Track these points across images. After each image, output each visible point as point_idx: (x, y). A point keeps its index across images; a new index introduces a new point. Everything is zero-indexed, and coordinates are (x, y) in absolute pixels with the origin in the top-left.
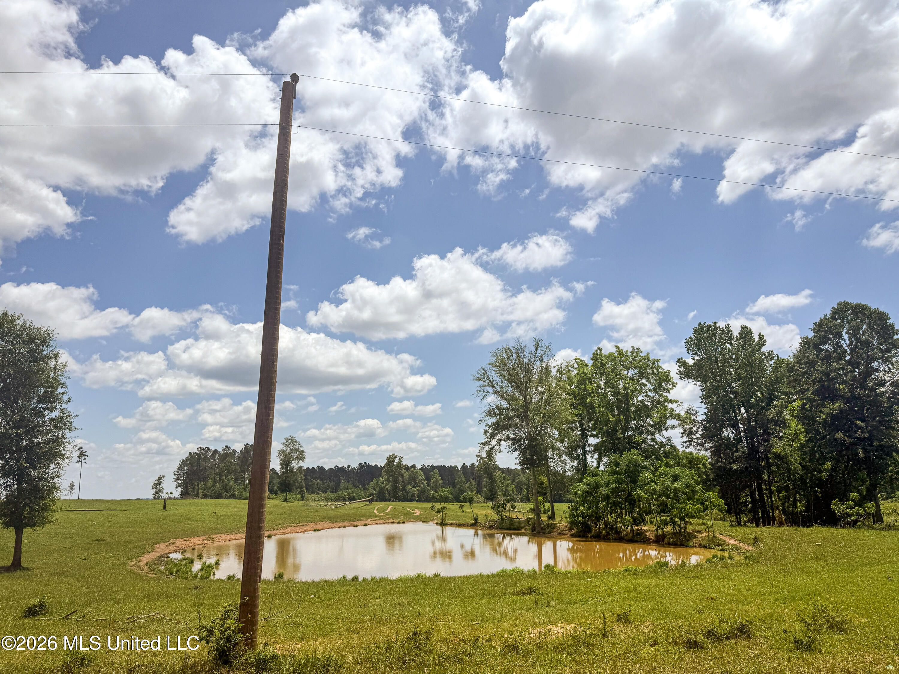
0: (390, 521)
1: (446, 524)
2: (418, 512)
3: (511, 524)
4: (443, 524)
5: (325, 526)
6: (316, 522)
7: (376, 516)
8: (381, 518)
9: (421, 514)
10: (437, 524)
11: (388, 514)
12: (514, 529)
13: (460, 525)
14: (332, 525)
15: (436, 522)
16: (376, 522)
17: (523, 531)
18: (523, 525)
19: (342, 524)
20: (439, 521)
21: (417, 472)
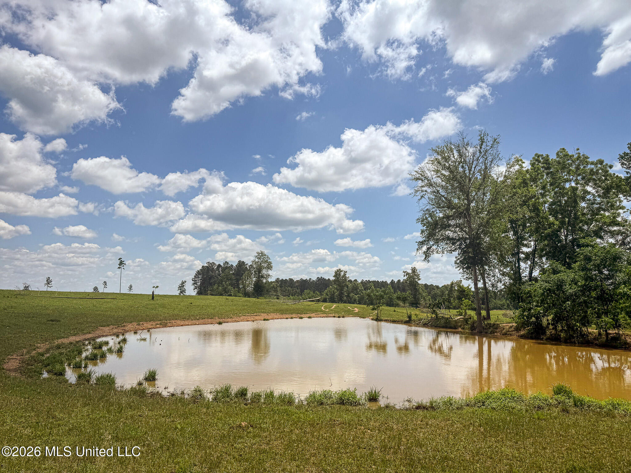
0: (331, 315)
1: (381, 320)
2: (356, 310)
3: (446, 323)
4: (378, 319)
5: (276, 316)
6: (268, 313)
7: (321, 311)
8: (324, 312)
9: (359, 312)
10: (372, 319)
11: (332, 310)
12: (451, 328)
13: (394, 322)
14: (281, 316)
15: (372, 318)
16: (320, 315)
17: (460, 329)
18: (459, 324)
19: (290, 316)
20: (375, 317)
21: (358, 284)
